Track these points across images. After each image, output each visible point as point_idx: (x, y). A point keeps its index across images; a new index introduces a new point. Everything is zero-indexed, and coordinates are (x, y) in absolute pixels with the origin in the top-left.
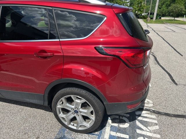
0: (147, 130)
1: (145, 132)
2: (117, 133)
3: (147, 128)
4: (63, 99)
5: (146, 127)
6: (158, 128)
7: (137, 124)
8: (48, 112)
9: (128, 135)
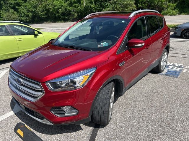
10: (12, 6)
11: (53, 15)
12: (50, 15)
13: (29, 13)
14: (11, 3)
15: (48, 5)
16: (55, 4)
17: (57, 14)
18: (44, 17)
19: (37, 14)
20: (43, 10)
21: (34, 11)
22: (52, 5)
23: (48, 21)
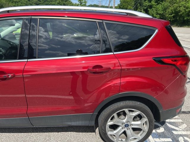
0: (181, 130)
1: (180, 132)
2: (160, 139)
3: (179, 128)
4: (115, 115)
5: (177, 127)
6: (186, 126)
7: (169, 126)
8: (81, 133)
9: (169, 138)
10: (145, 8)
11: (182, 19)
12: (178, 18)
13: (157, 15)
14: (145, 5)
15: (180, 7)
16: (188, 6)
17: (186, 17)
18: (170, 20)
19: (164, 16)
20: (173, 12)
21: (163, 13)
22: (184, 7)
23: (173, 25)
